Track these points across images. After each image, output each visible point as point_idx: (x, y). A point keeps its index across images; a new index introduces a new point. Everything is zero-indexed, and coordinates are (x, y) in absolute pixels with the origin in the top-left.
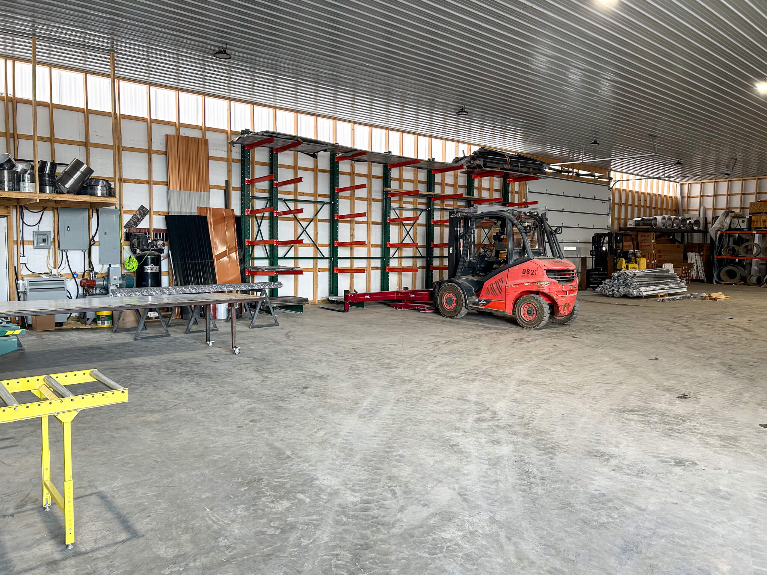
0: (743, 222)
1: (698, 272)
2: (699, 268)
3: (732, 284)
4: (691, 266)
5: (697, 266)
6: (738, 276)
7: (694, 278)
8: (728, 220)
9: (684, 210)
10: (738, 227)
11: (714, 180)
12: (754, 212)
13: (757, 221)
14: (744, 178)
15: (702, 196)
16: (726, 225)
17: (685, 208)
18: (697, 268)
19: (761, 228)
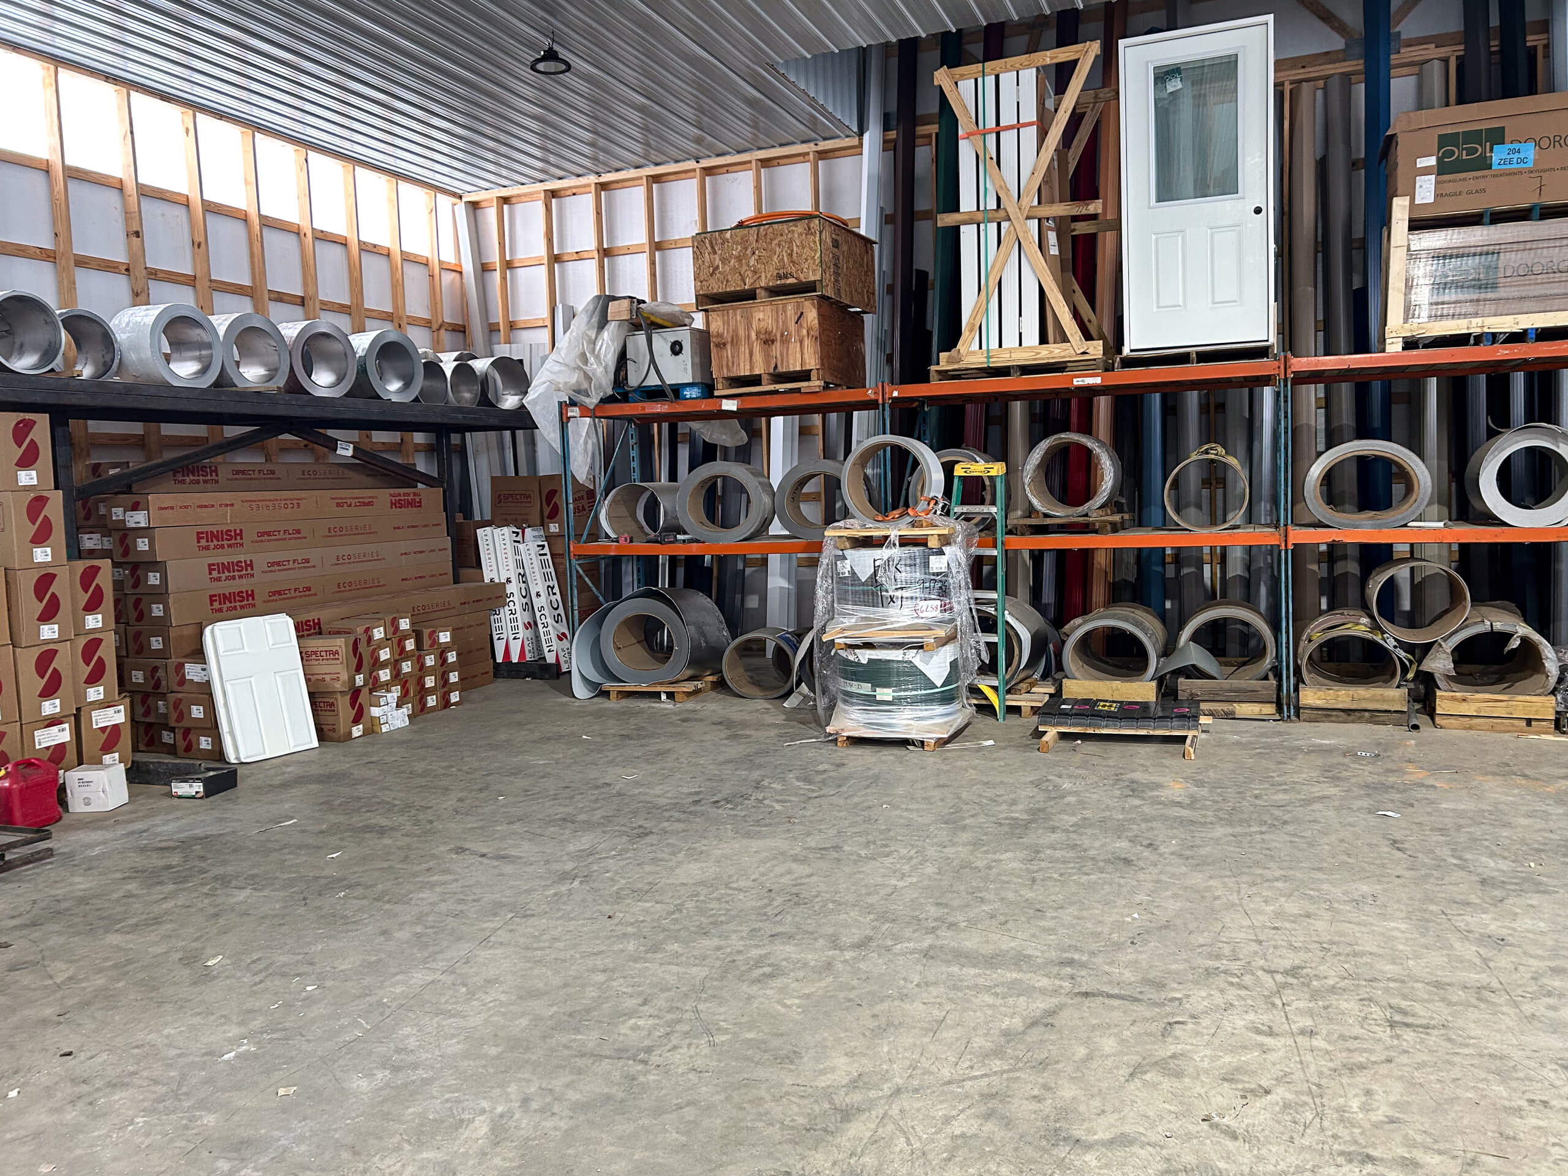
0: (676, 348)
1: (532, 625)
2: (538, 603)
3: (657, 695)
4: (497, 595)
5: (527, 595)
6: (682, 652)
7: (515, 659)
8: (608, 343)
9: (493, 329)
10: (653, 381)
11: (592, 179)
12: (717, 287)
13: (735, 341)
14: (705, 163)
15: (555, 259)
16: (600, 370)
17: (498, 316)
18: (529, 607)
19: (756, 380)
